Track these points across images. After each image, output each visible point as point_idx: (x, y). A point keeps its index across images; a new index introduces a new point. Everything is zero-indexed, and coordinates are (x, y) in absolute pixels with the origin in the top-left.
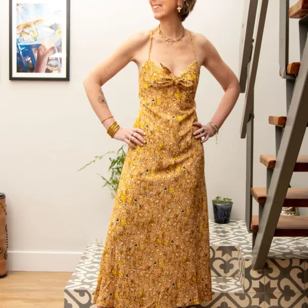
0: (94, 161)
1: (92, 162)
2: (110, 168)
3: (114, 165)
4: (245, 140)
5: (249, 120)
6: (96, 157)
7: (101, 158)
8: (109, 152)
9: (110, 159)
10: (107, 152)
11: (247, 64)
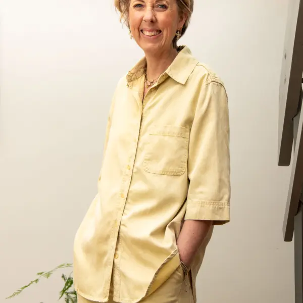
0: (37, 281)
1: (32, 282)
2: (64, 291)
3: (69, 286)
4: (292, 244)
5: (298, 212)
6: (41, 274)
7: (48, 275)
8: (62, 266)
9: (63, 276)
10: (59, 265)
11: (293, 119)
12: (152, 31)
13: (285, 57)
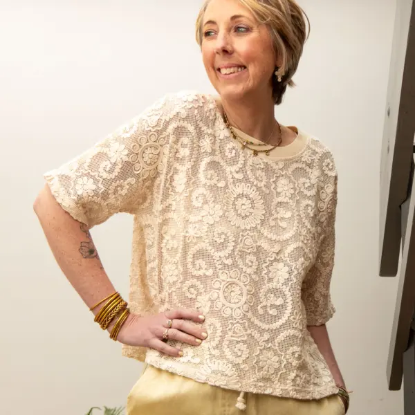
4: (401, 394)
11: (400, 207)
12: (230, 67)
13: (389, 114)
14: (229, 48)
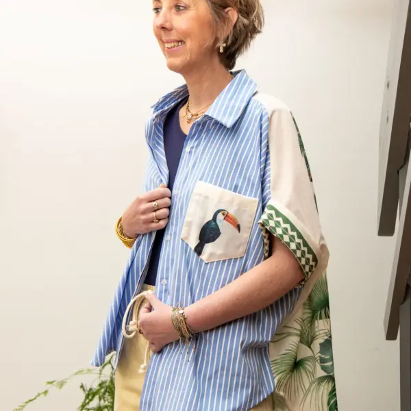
0: (45, 392)
1: (39, 394)
2: (83, 407)
3: (91, 400)
4: (396, 343)
6: (52, 383)
7: (61, 384)
8: (80, 372)
9: (82, 387)
10: (76, 371)
11: (398, 172)
13: (388, 85)
14: (167, 25)
